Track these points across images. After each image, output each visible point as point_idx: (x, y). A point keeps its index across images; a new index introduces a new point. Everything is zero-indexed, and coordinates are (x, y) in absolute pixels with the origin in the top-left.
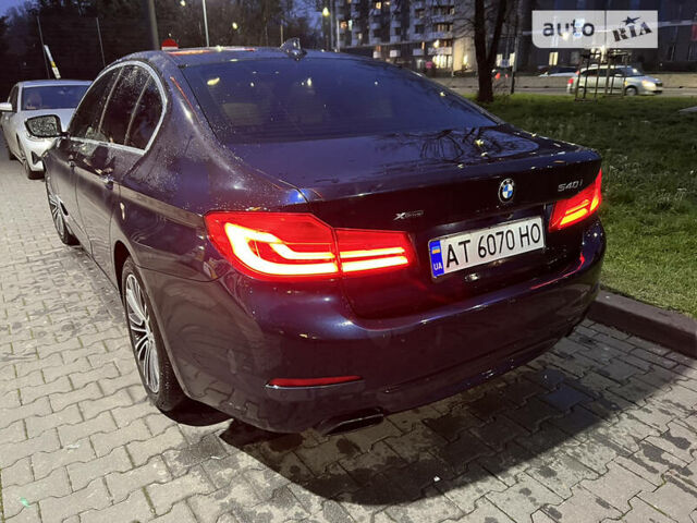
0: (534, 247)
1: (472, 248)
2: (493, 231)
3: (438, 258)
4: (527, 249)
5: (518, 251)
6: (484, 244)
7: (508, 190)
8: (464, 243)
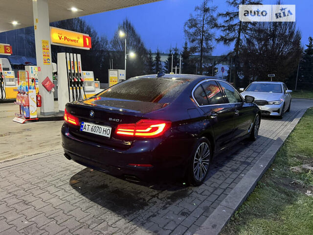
0: (106, 135)
1: (90, 128)
2: (97, 126)
3: (82, 126)
4: (104, 135)
5: (101, 134)
6: (93, 128)
7: (92, 114)
8: (88, 125)
